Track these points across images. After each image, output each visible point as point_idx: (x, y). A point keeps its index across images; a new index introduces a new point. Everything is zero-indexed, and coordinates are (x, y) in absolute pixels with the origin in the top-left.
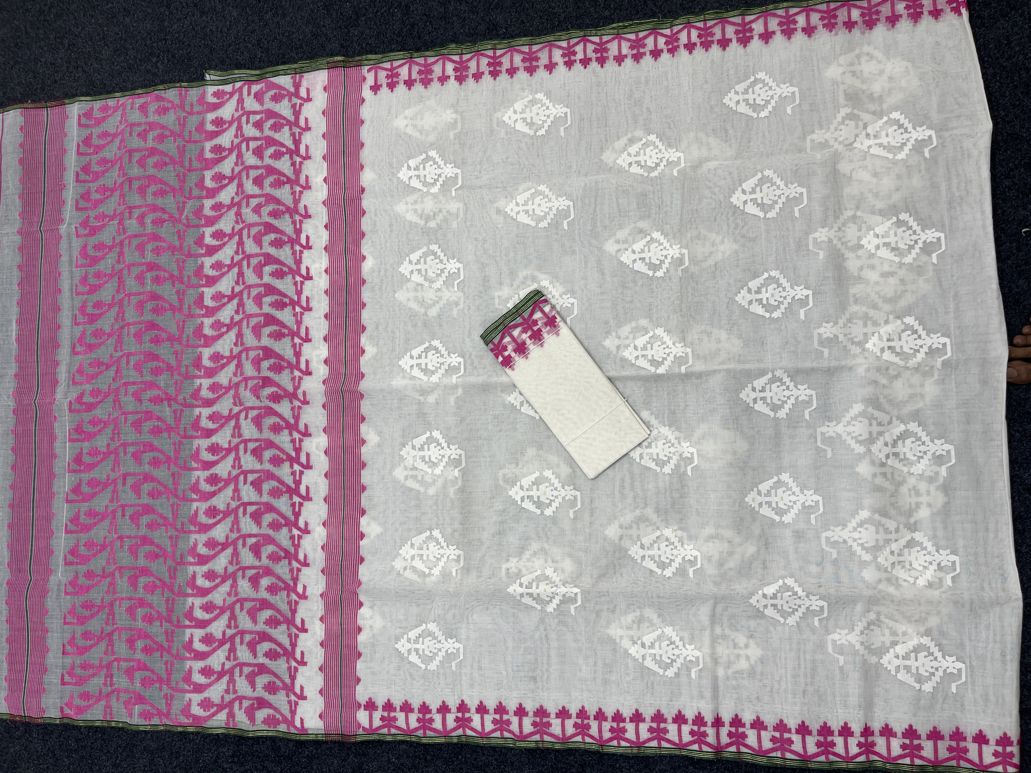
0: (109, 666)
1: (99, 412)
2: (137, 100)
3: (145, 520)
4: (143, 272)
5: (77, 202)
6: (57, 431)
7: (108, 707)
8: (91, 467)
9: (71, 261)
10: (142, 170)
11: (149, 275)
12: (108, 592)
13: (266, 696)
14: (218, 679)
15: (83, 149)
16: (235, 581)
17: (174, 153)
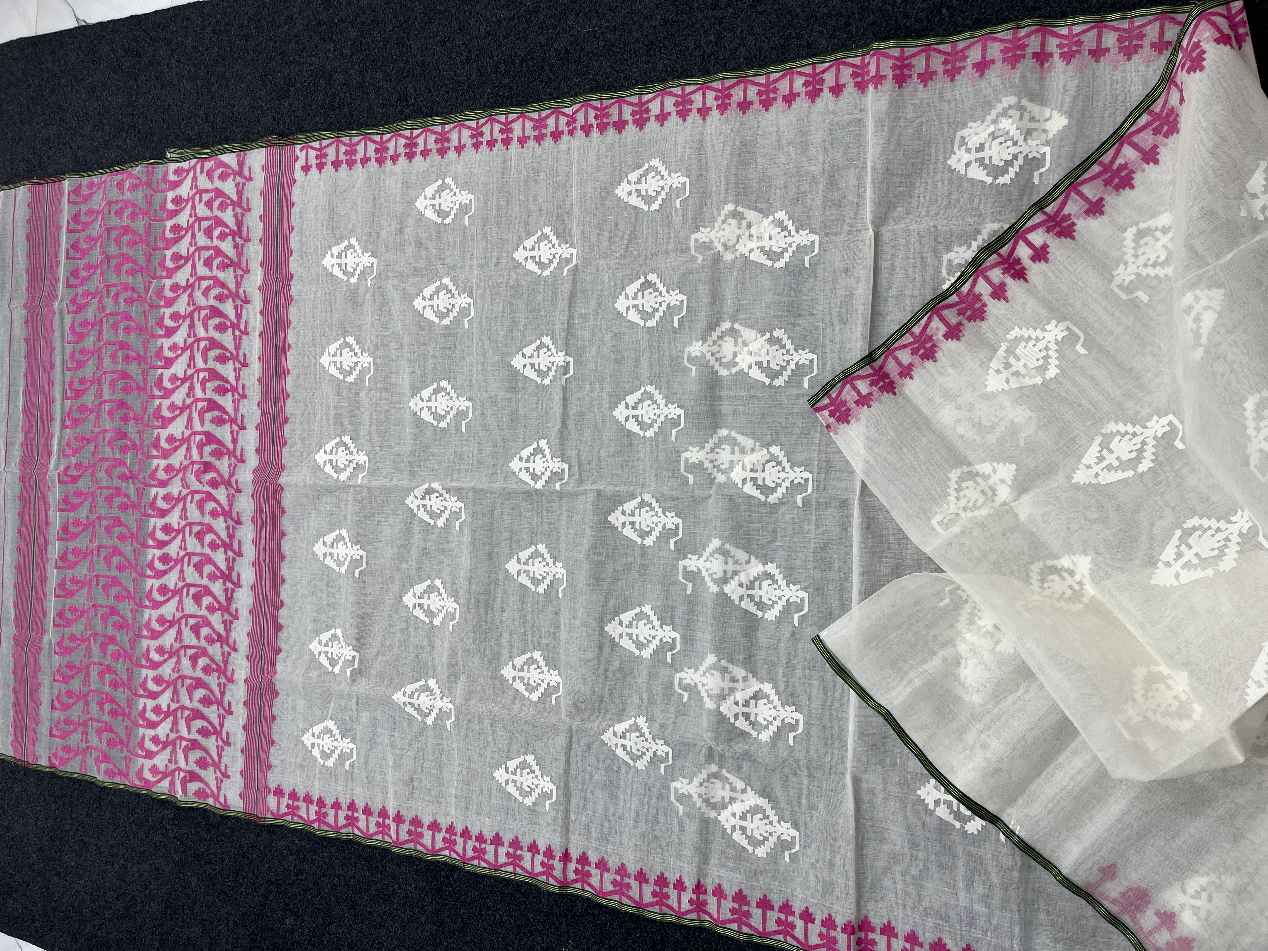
0: (85, 724)
1: (81, 485)
2: (115, 177)
3: (114, 591)
4: (116, 351)
5: (67, 279)
6: (50, 499)
7: (83, 761)
8: (75, 536)
9: (63, 338)
10: (117, 248)
11: (120, 354)
12: (85, 656)
13: (197, 769)
14: (163, 748)
15: (73, 226)
16: (179, 658)
17: (142, 231)
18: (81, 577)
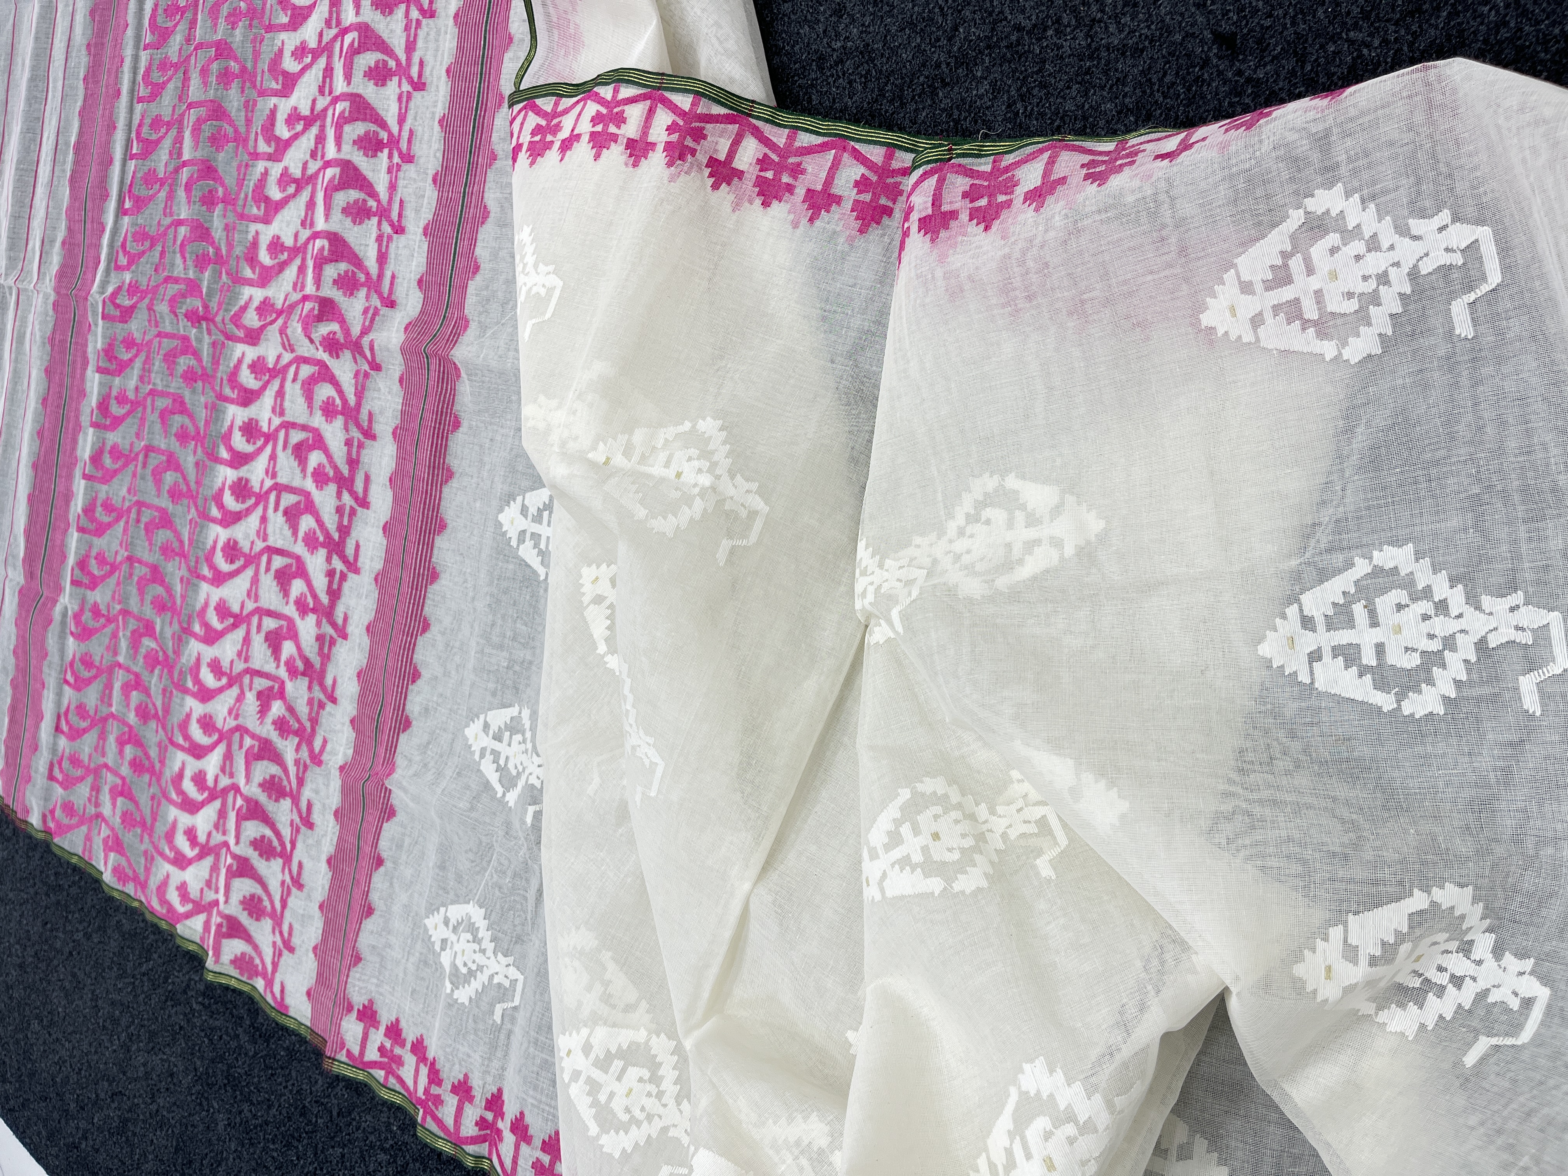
0: (96, 772)
1: (134, 326)
3: (161, 537)
4: (210, 62)
6: (89, 349)
7: (88, 838)
8: (117, 422)
11: (215, 67)
12: (108, 648)
13: (244, 919)
14: (201, 856)
16: (241, 692)
18: (117, 502)
